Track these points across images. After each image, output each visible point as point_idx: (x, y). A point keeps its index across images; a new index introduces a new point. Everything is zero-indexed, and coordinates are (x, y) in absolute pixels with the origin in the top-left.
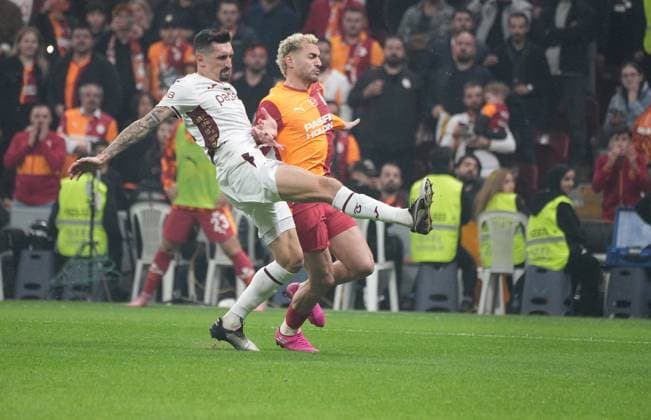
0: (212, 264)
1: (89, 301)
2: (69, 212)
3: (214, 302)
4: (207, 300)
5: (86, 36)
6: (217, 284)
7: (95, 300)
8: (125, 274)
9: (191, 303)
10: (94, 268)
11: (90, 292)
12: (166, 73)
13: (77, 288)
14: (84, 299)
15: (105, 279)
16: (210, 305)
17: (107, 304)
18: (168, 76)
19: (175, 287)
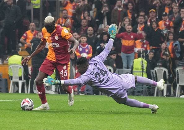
0: (178, 85)
1: (142, 96)
2: (136, 69)
3: (179, 96)
4: (177, 96)
5: (142, 19)
6: (179, 91)
7: (144, 96)
8: (153, 88)
9: (172, 96)
10: (143, 86)
11: (142, 93)
12: (163, 29)
13: (139, 92)
14: (141, 95)
15: (146, 89)
16: (177, 97)
17: (147, 97)
18: (164, 30)
19: (167, 92)
